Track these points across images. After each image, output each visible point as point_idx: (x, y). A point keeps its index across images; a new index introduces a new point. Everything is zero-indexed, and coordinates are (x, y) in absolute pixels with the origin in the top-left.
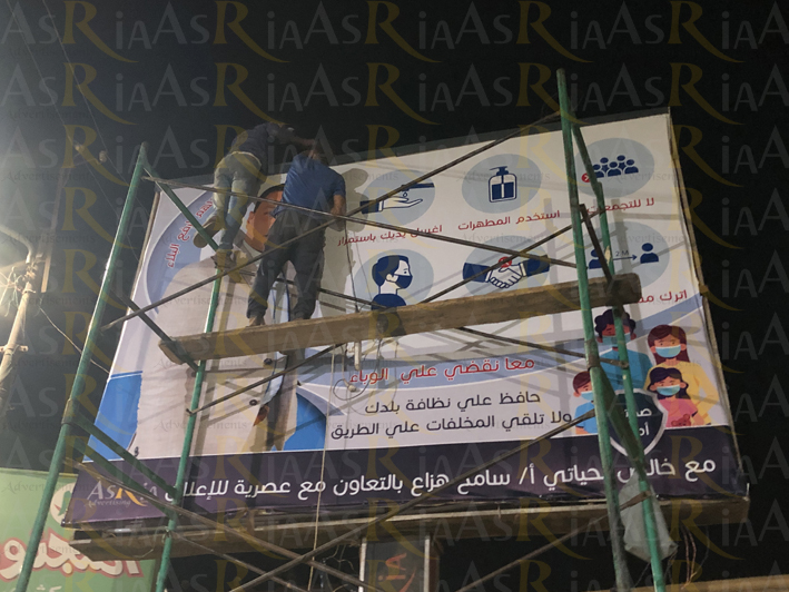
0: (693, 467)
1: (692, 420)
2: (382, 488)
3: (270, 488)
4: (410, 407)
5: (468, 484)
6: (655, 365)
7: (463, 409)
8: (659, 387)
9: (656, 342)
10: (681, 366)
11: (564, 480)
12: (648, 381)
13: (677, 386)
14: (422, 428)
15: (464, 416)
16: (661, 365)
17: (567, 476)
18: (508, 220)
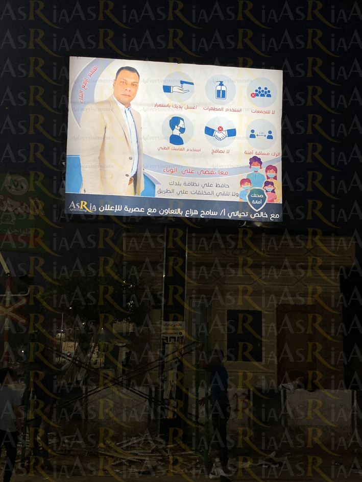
0: (273, 216)
1: (275, 200)
2: (176, 213)
3: (137, 210)
4: (185, 184)
5: (204, 214)
6: (266, 180)
7: (203, 187)
8: (266, 188)
9: (268, 171)
10: (274, 181)
11: (234, 215)
12: (264, 185)
13: (272, 189)
14: (189, 193)
15: (204, 190)
16: (268, 180)
17: (235, 214)
18: (222, 109)
